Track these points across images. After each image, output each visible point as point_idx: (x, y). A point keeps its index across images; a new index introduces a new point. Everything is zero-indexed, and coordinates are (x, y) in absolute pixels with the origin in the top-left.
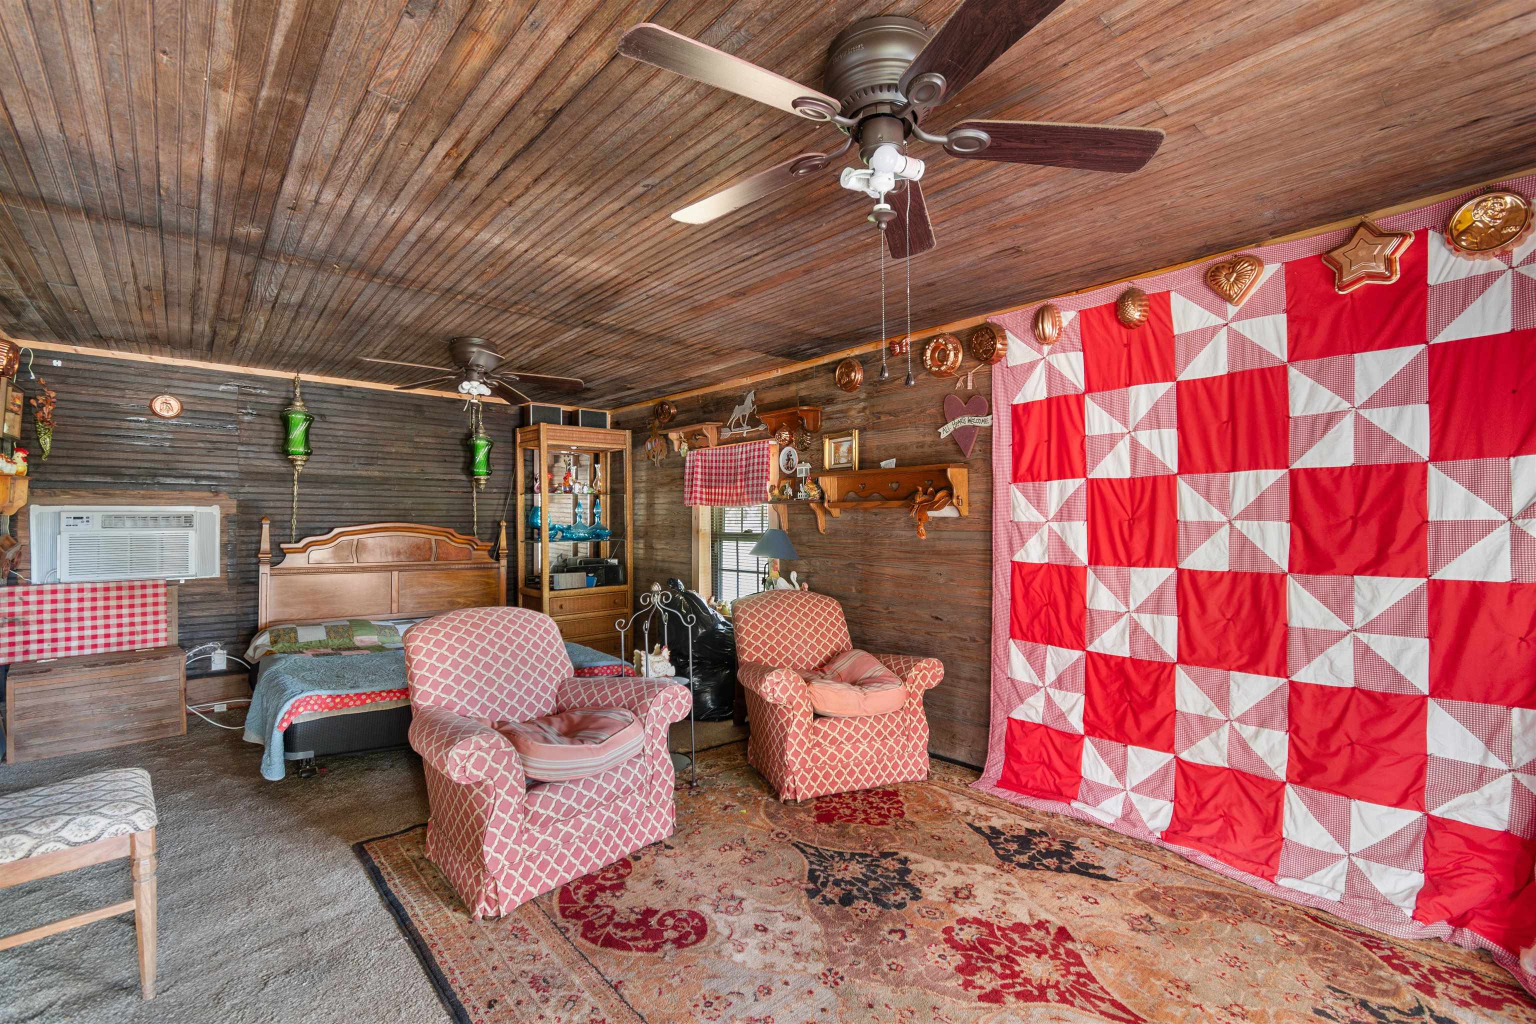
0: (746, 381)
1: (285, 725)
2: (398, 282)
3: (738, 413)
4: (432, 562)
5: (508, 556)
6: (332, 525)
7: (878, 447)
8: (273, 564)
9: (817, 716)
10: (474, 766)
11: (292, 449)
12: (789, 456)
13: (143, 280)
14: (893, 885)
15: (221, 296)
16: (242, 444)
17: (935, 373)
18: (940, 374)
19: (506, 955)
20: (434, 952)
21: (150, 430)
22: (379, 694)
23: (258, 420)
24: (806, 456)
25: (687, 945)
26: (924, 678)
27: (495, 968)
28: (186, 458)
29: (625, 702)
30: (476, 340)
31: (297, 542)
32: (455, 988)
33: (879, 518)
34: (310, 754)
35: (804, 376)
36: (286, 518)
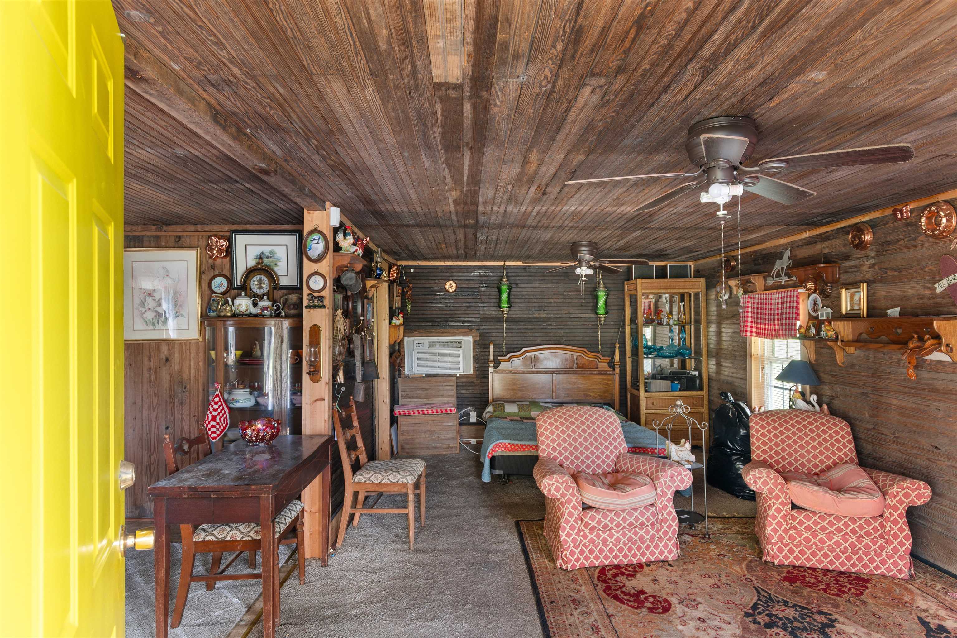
0: (783, 241)
1: (490, 456)
2: (535, 227)
3: (778, 266)
4: (574, 369)
5: (620, 366)
6: (523, 346)
7: (886, 297)
8: (495, 367)
9: (794, 507)
10: (555, 490)
11: (502, 305)
12: (815, 300)
13: (437, 241)
14: (812, 629)
15: (466, 241)
16: (481, 303)
17: (928, 236)
18: (933, 236)
19: (565, 586)
20: (536, 575)
21: (445, 299)
22: (531, 447)
23: (489, 290)
24: (827, 302)
25: (655, 613)
26: (907, 496)
27: (559, 590)
28: (459, 312)
29: (648, 472)
30: (584, 243)
31: (506, 356)
32: (540, 591)
33: (886, 356)
34: (501, 472)
35: (827, 237)
36: (501, 342)
